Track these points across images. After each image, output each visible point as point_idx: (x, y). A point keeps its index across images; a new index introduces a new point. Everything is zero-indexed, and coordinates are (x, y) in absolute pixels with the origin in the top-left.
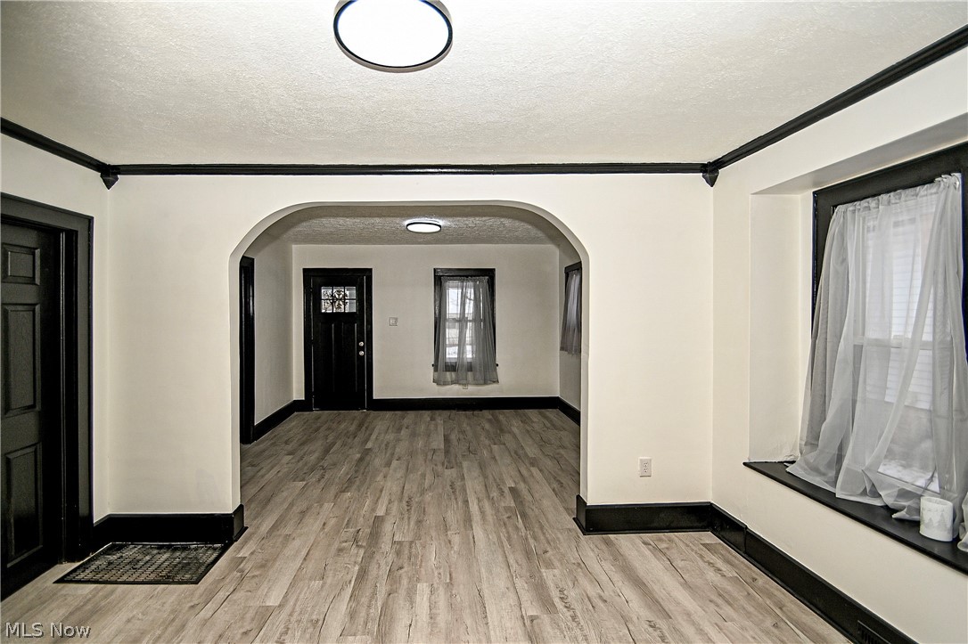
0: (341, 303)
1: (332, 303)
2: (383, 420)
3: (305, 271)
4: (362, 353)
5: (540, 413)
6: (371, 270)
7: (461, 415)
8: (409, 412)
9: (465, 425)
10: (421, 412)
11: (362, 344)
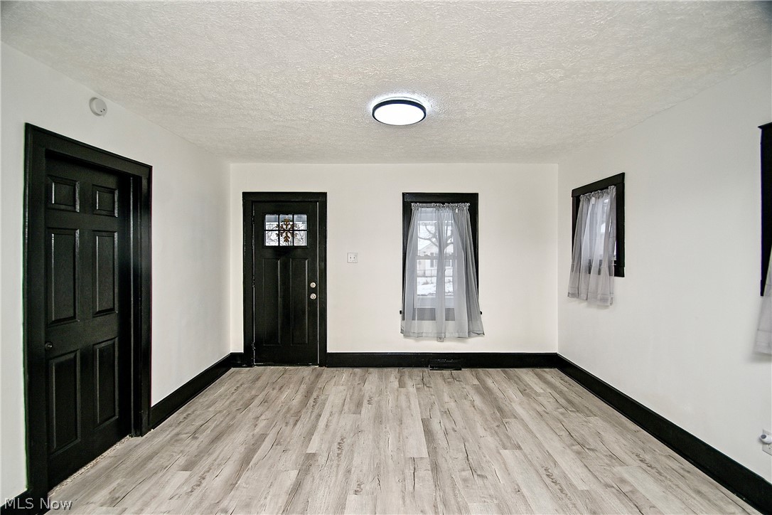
0: (289, 235)
1: (278, 235)
2: (338, 383)
3: (246, 195)
4: (313, 296)
5: (537, 375)
6: (325, 194)
7: (438, 378)
8: (371, 370)
9: (446, 398)
10: (386, 370)
11: (313, 285)
